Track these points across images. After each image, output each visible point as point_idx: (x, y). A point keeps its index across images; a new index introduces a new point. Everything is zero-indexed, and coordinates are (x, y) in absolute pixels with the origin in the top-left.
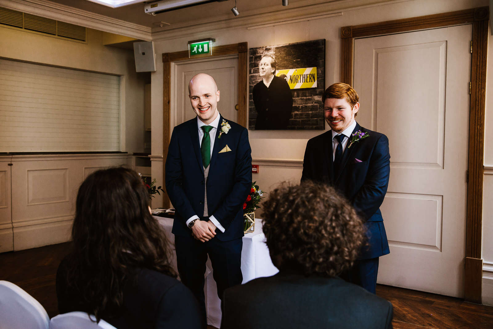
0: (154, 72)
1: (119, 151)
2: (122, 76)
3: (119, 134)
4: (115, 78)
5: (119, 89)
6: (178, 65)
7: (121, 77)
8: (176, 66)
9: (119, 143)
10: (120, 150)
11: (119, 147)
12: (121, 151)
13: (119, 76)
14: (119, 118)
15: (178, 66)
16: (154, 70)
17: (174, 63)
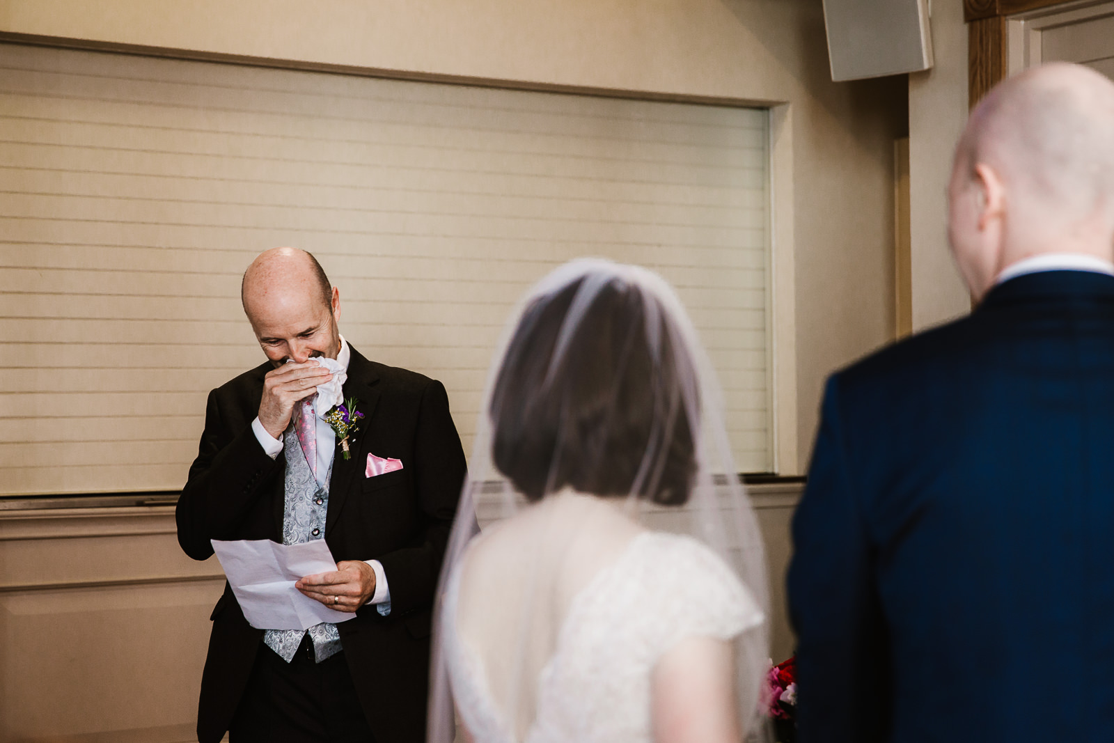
0: (925, 74)
1: (769, 470)
2: (777, 109)
3: (765, 390)
4: (745, 117)
5: (763, 169)
6: (1042, 29)
7: (774, 113)
8: (1037, 37)
9: (766, 430)
10: (773, 468)
11: (767, 451)
12: (776, 471)
13: (762, 107)
14: (764, 310)
15: (1046, 33)
16: (921, 63)
17: (1022, 22)
